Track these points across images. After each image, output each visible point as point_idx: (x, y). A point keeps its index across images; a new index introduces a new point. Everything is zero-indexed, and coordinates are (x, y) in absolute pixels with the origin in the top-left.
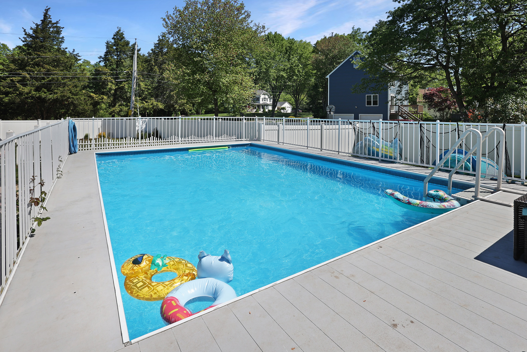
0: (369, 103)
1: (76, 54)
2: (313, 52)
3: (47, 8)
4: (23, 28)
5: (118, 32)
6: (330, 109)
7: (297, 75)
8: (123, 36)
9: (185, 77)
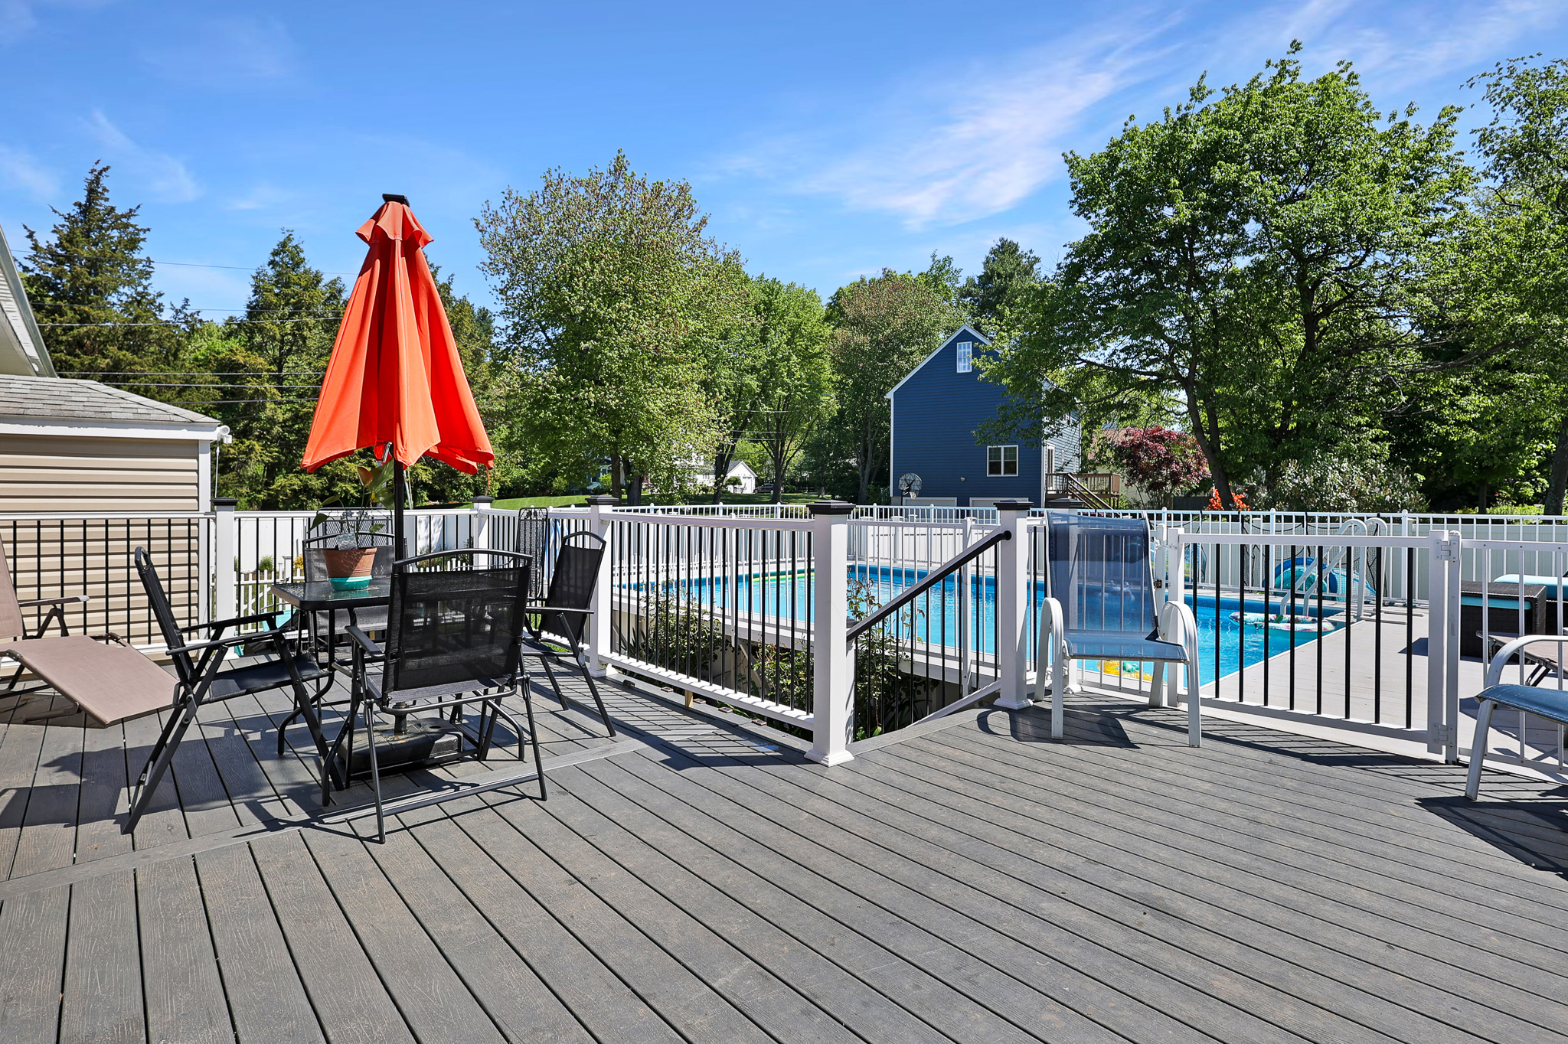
0: (994, 467)
1: (192, 315)
2: (828, 319)
3: (99, 168)
4: (25, 227)
5: (284, 245)
6: (909, 485)
7: (787, 384)
8: (302, 255)
9: (551, 393)
